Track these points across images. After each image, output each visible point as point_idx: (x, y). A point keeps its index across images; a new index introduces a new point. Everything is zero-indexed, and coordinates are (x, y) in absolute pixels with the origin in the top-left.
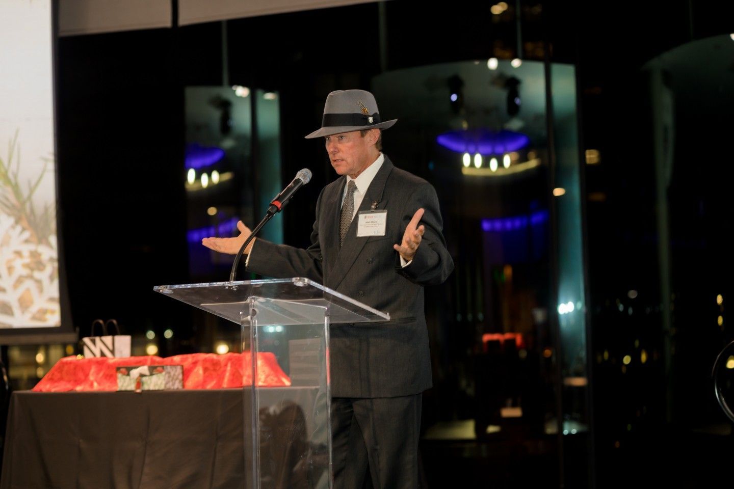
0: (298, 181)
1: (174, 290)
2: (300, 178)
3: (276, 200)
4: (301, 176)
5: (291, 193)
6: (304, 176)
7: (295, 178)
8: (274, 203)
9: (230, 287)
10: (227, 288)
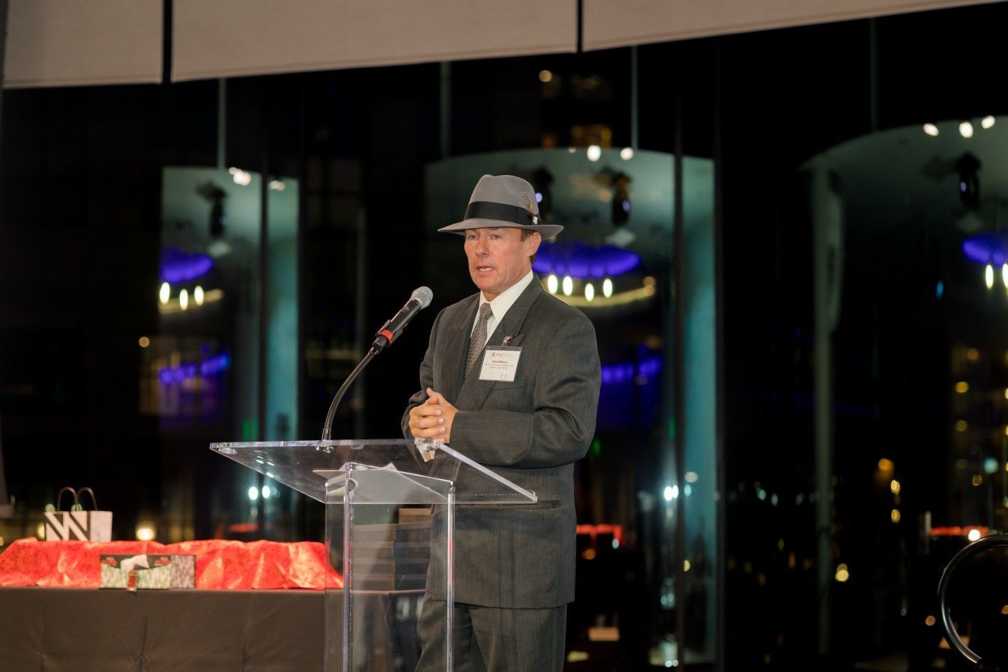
0: (415, 303)
1: (238, 450)
2: (418, 300)
3: (386, 329)
4: (418, 296)
5: (405, 320)
6: (422, 296)
7: (410, 300)
8: (383, 333)
9: (322, 448)
10: (318, 449)
